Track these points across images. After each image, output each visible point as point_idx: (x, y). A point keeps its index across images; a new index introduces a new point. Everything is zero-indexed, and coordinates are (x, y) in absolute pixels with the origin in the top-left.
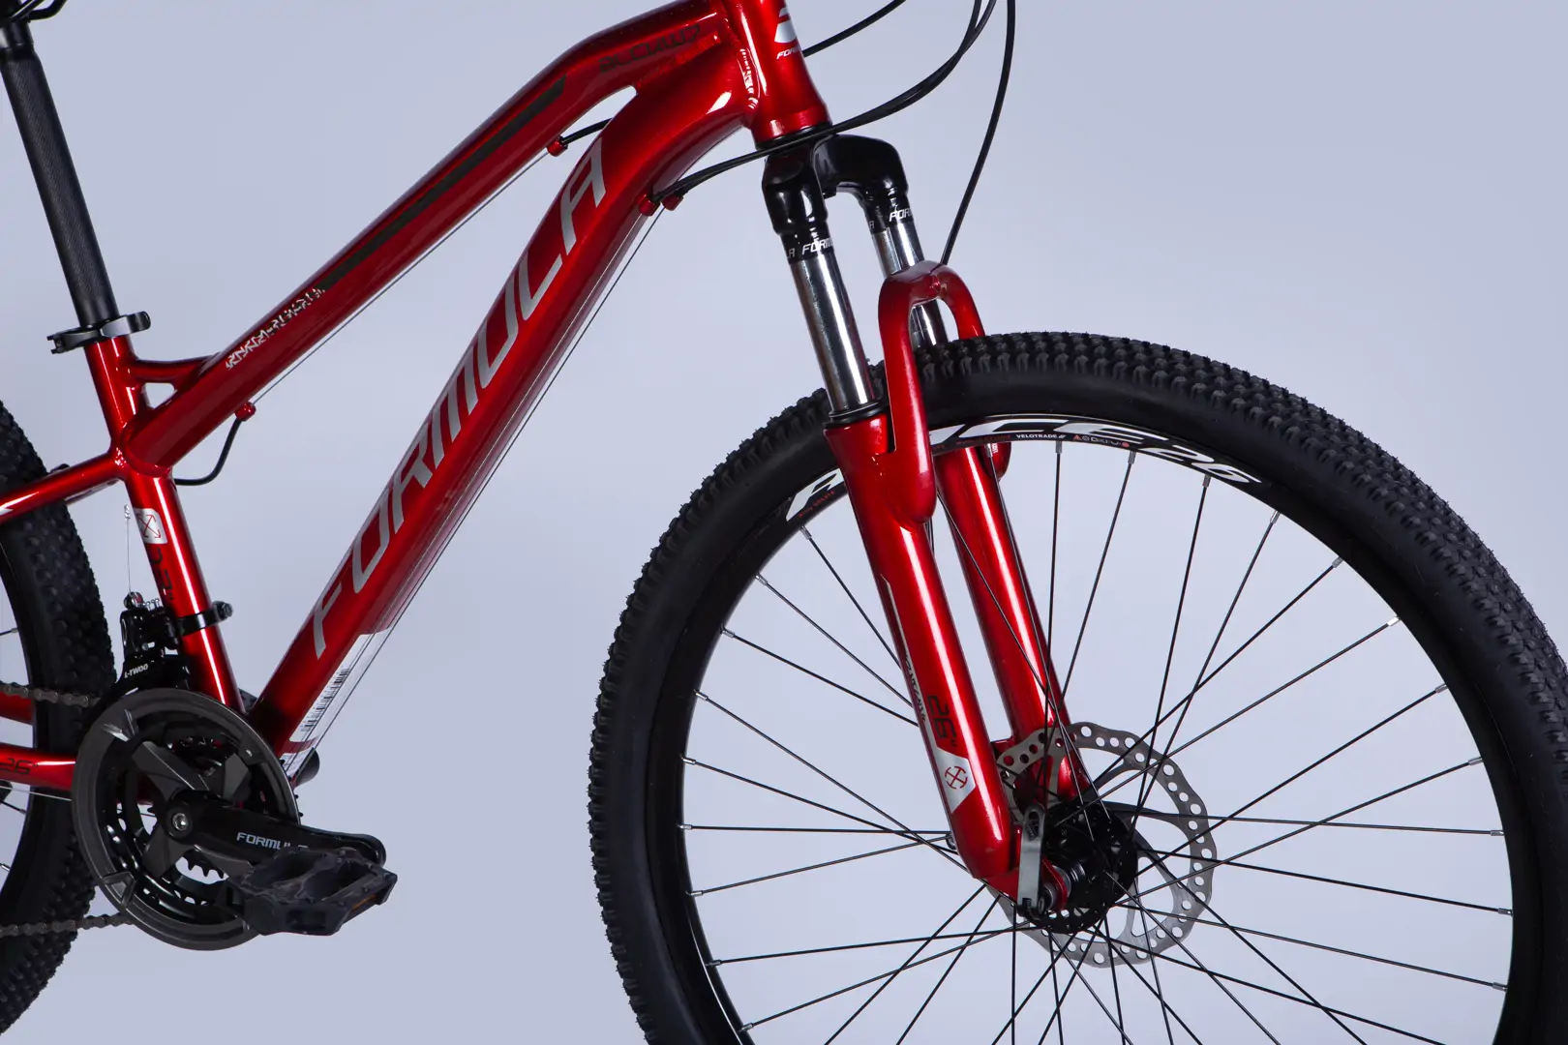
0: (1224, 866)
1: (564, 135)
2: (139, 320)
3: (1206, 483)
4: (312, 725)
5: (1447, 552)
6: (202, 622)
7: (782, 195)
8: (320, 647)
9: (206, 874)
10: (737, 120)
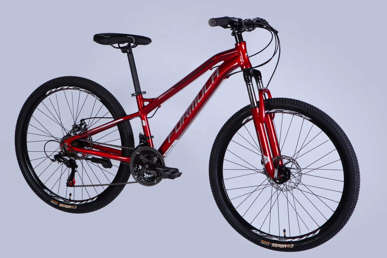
0: (303, 175)
1: (212, 67)
2: (145, 92)
3: (304, 120)
4: (166, 153)
5: (337, 129)
6: (150, 138)
7: (246, 76)
8: (169, 142)
9: (149, 175)
10: (239, 66)
